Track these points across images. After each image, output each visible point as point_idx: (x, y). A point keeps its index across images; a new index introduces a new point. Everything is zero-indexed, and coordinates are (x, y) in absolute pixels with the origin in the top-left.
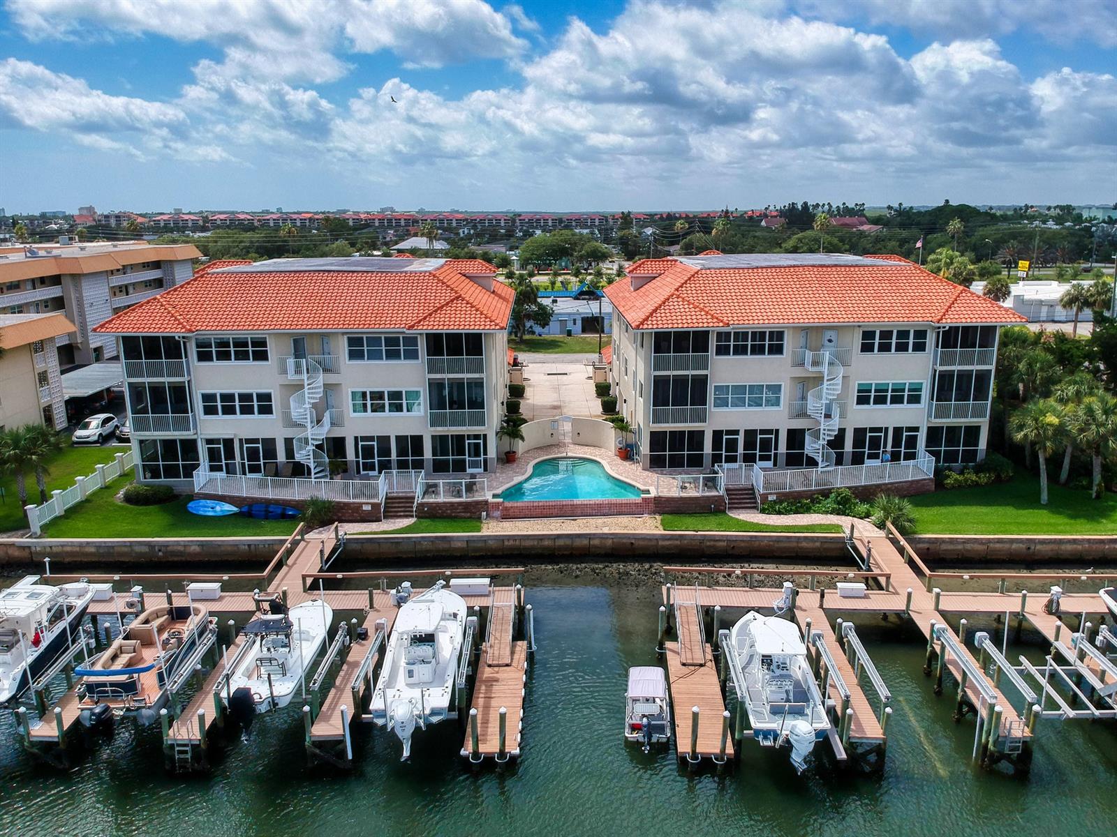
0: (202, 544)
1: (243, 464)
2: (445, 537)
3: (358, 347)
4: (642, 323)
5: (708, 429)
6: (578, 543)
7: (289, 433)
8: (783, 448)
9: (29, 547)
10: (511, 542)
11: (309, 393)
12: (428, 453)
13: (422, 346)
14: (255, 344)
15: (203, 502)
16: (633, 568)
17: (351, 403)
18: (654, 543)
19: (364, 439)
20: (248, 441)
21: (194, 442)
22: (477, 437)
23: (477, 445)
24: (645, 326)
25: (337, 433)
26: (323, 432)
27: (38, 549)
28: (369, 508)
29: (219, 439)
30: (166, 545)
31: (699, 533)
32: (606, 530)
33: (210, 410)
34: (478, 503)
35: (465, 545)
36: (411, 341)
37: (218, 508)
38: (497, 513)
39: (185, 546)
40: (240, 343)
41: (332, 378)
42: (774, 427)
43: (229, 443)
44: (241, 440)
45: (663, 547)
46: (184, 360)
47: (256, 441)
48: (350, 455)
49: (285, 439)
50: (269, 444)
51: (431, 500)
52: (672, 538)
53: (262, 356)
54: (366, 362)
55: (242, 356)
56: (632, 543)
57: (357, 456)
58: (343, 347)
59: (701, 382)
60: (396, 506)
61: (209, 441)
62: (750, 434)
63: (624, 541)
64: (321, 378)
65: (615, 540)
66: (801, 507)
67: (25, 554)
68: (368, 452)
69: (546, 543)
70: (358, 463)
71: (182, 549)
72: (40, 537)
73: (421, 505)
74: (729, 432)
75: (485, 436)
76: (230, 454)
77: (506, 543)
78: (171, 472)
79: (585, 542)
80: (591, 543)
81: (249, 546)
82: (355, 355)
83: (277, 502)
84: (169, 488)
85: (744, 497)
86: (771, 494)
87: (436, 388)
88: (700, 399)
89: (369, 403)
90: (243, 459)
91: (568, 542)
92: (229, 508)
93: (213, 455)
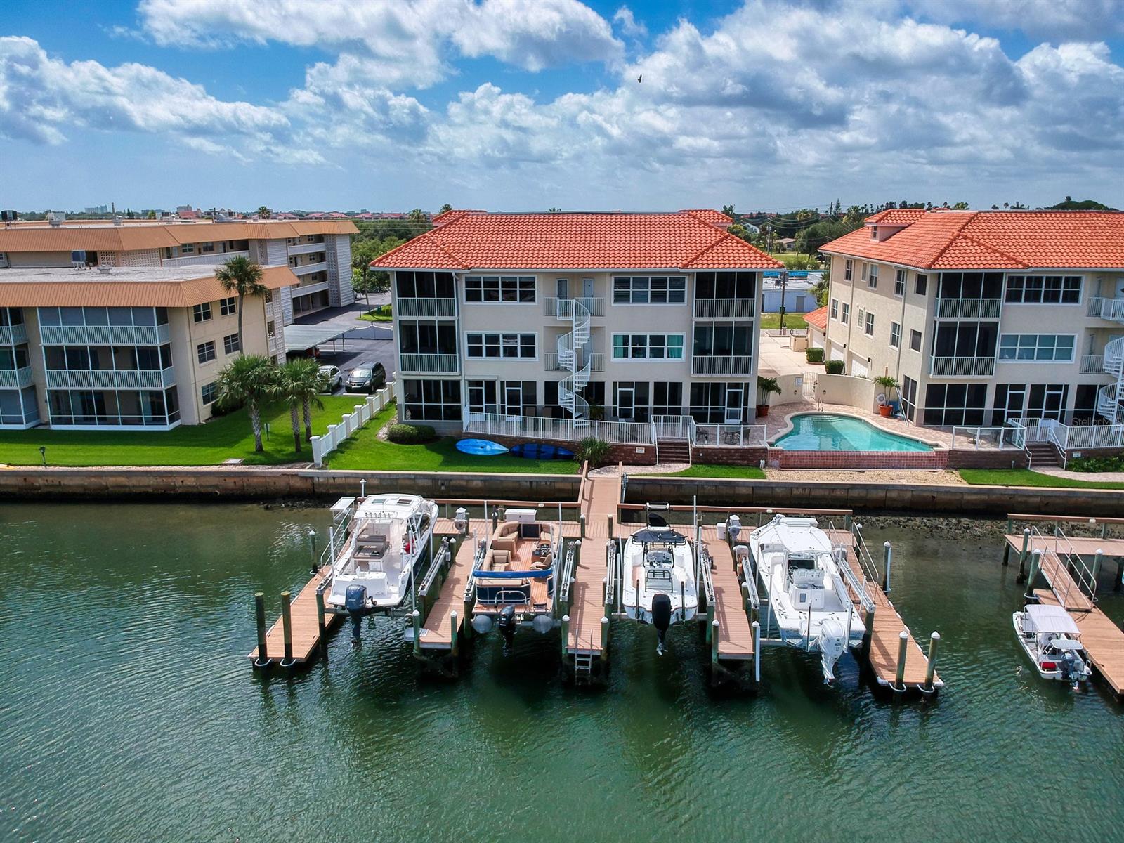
0: (484, 479)
1: (503, 408)
2: (731, 481)
3: (625, 288)
4: (933, 263)
5: (991, 384)
6: (874, 494)
7: (551, 377)
8: (1071, 406)
9: (312, 478)
10: (800, 491)
11: (576, 335)
12: (686, 401)
13: (690, 288)
14: (523, 284)
15: (473, 441)
16: (940, 522)
17: (612, 347)
18: (957, 498)
19: (623, 385)
20: (510, 384)
21: (456, 384)
22: (737, 386)
23: (737, 395)
24: (937, 266)
25: (598, 378)
26: (586, 377)
27: (321, 480)
28: (642, 451)
29: (482, 382)
30: (450, 478)
31: (1010, 487)
32: (904, 482)
33: (474, 352)
34: (756, 450)
35: (750, 491)
36: (678, 283)
37: (488, 448)
38: (776, 462)
39: (468, 481)
40: (509, 284)
41: (598, 321)
42: (1064, 383)
43: (490, 385)
44: (502, 383)
45: (968, 501)
46: (455, 298)
47: (516, 384)
48: (608, 401)
49: (546, 383)
50: (530, 386)
51: (706, 446)
52: (980, 492)
53: (528, 296)
54: (631, 305)
55: (509, 296)
56: (933, 497)
57: (615, 403)
58: (610, 288)
59: (989, 332)
60: (670, 451)
61: (471, 383)
62: (1037, 390)
63: (925, 494)
64: (588, 321)
65: (914, 493)
66: (1109, 465)
67: (308, 484)
68: (626, 399)
69: (838, 493)
70: (615, 409)
71: (464, 483)
72: (322, 468)
73: (697, 450)
74: (1014, 387)
75: (747, 385)
76: (491, 398)
77: (795, 492)
78: (433, 413)
79: (881, 494)
80: (888, 495)
81: (531, 482)
82: (620, 297)
83: (548, 443)
84: (431, 429)
85: (1048, 454)
86: (1075, 450)
87: (701, 331)
88: (987, 348)
89: (630, 347)
90: (503, 401)
91: (863, 493)
92: (498, 448)
93: (475, 398)
